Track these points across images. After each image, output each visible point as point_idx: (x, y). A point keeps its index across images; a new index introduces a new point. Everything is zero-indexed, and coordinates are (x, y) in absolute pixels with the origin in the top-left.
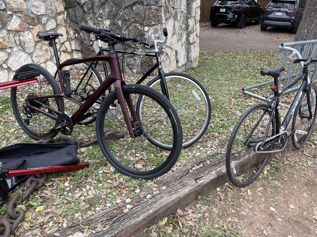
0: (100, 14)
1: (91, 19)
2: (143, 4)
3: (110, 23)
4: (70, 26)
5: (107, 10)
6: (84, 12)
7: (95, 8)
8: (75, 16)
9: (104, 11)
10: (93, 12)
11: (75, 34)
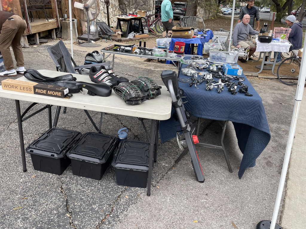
1: (128, 8)
2: (146, 5)
4: (120, 10)
5: (134, 6)
6: (126, 6)
8: (123, 7)
10: (129, 6)
11: (121, 13)
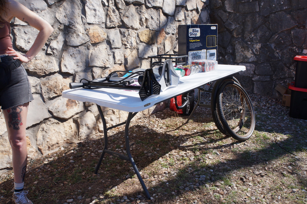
0: (251, 38)
3: (261, 47)
7: (246, 32)
9: (255, 35)
